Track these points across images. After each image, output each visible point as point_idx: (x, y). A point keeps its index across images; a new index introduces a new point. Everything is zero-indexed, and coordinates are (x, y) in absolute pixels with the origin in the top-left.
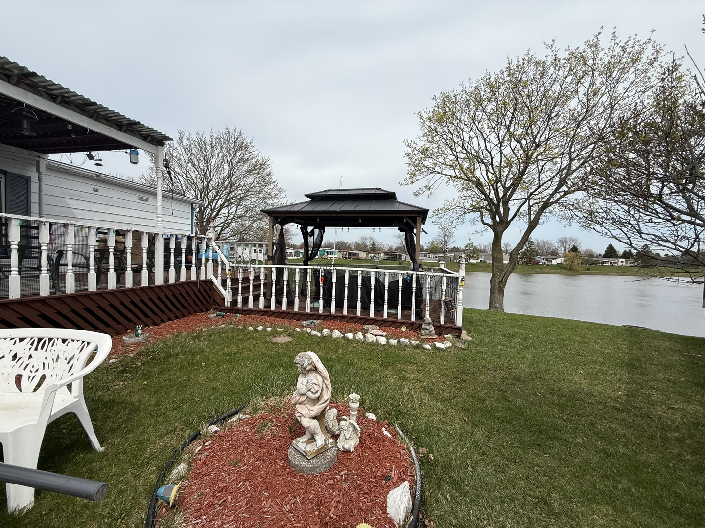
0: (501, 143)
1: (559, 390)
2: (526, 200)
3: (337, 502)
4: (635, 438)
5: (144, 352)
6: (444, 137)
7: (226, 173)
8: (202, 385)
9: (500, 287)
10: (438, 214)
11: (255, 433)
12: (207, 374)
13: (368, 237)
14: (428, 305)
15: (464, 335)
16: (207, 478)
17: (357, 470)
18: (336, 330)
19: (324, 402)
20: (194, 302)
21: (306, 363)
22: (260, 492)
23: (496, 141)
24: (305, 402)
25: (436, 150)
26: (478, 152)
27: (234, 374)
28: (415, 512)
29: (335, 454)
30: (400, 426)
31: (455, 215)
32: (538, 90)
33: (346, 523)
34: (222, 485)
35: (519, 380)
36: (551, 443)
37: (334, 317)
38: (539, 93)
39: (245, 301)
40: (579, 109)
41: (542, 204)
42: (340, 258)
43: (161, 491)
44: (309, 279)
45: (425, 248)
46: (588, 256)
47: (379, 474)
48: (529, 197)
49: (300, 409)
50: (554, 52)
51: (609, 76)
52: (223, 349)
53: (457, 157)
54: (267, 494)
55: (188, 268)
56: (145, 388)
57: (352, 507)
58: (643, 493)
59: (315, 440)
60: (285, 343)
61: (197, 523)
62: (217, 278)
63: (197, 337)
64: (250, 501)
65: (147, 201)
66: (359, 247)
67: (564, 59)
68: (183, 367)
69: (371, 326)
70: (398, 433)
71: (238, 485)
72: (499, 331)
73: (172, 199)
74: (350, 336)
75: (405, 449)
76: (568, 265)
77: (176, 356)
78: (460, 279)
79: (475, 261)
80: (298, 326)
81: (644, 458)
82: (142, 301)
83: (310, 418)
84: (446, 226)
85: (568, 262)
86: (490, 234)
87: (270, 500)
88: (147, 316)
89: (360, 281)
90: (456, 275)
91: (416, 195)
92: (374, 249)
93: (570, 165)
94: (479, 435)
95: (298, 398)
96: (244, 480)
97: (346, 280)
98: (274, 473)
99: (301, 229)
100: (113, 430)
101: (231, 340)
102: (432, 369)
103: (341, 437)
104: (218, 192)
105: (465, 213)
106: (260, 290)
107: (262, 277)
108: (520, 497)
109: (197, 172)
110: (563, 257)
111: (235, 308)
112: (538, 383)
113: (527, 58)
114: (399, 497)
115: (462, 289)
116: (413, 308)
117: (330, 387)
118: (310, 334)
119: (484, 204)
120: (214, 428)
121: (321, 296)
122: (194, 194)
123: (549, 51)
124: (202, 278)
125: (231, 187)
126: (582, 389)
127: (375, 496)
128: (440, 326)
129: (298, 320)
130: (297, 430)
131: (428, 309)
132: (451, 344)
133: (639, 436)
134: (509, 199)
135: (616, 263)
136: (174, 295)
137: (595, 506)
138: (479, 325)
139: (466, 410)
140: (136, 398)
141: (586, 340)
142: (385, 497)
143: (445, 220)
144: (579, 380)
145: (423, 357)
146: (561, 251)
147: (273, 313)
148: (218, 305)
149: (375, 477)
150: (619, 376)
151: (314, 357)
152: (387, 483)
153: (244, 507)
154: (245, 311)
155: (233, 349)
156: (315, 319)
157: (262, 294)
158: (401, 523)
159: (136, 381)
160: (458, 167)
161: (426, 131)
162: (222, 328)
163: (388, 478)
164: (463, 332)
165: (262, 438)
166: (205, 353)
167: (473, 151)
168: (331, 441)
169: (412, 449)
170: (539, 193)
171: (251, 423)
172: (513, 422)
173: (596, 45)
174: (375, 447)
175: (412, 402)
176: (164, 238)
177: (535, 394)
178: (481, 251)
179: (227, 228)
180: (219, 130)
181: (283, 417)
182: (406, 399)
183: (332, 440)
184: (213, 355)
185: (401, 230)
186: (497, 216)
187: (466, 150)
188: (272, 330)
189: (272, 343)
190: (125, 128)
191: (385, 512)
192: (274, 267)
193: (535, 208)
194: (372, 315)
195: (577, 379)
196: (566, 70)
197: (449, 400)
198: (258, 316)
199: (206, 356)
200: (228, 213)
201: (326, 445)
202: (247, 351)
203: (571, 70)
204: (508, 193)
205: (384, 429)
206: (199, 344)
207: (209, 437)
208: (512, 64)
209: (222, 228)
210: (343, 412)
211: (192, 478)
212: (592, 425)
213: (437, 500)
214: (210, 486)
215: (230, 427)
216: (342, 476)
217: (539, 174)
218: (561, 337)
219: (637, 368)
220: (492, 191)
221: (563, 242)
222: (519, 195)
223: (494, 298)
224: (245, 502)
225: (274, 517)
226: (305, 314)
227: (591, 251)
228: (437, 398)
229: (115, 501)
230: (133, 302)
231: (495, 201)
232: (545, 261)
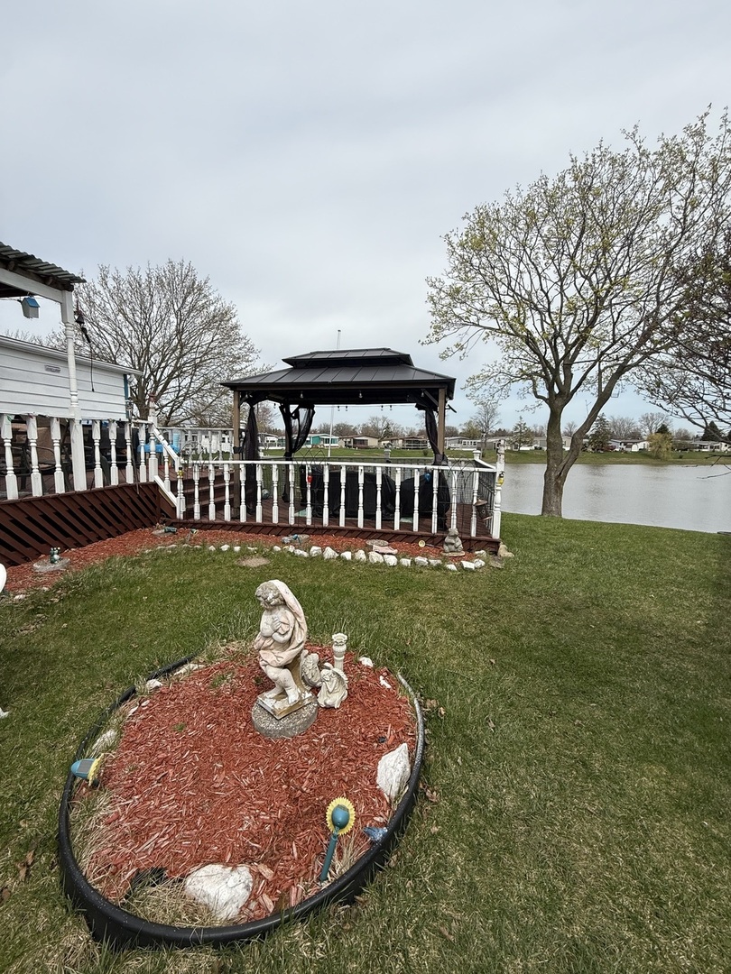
0: (562, 280)
1: (620, 620)
2: (596, 361)
3: (313, 772)
4: (709, 680)
5: (63, 584)
6: (482, 271)
7: (174, 328)
8: (142, 627)
9: (557, 483)
10: (473, 385)
11: (209, 688)
12: (150, 611)
13: (381, 417)
14: (454, 511)
15: (503, 550)
16: (142, 748)
17: (341, 731)
18: (328, 548)
19: (297, 647)
20: (133, 514)
21: (270, 596)
22: (212, 763)
23: (555, 278)
24: (272, 647)
25: (471, 291)
26: (529, 294)
27: (186, 611)
28: (413, 782)
29: (314, 711)
30: (404, 673)
31: (496, 385)
32: (616, 200)
33: (321, 798)
34: (162, 755)
35: (569, 609)
36: (599, 689)
37: (327, 531)
38: (617, 205)
39: (204, 510)
40: (672, 229)
41: (617, 367)
42: (341, 448)
43: (76, 767)
44: (291, 478)
45: (460, 431)
46: (682, 439)
47: (370, 735)
48: (599, 357)
49: (265, 656)
50: (638, 142)
51: (717, 180)
52: (173, 577)
53: (500, 301)
54: (220, 766)
55: (122, 467)
56: (63, 634)
57: (331, 778)
58: (708, 747)
59: (287, 696)
60: (258, 567)
61: (128, 805)
62: (163, 479)
63: (138, 562)
64: (198, 774)
65: (59, 371)
66: (367, 431)
67: (655, 153)
68: (116, 603)
69: (376, 541)
70: (401, 683)
71: (183, 755)
72: (552, 544)
73: (92, 367)
74: (348, 555)
75: (406, 703)
76: (653, 451)
77: (108, 588)
78: (498, 475)
79: (528, 449)
80: (277, 544)
81: (717, 704)
82: (57, 514)
83: (278, 667)
84: (485, 401)
85: (653, 448)
86: (545, 410)
87: (224, 772)
88: (67, 535)
89: (361, 480)
90: (492, 469)
91: (443, 358)
92: (389, 434)
93: (657, 311)
94: (509, 681)
95: (261, 641)
96: (192, 749)
97: (343, 480)
98: (231, 738)
99: (281, 408)
100: (19, 689)
101: (184, 565)
102: (455, 597)
103: (323, 690)
104: (164, 356)
105: (511, 381)
106: (224, 495)
107: (227, 478)
108: (553, 758)
109: (131, 328)
110: (648, 440)
111: (191, 520)
112: (594, 612)
113: (598, 153)
114: (392, 764)
115: (499, 488)
116: (435, 516)
117: (305, 626)
118: (293, 554)
119: (538, 368)
120: (155, 683)
121: (309, 502)
122: (129, 360)
123: (630, 142)
124: (143, 480)
125: (182, 349)
126: (651, 618)
127: (362, 763)
128: (471, 540)
129: (278, 535)
130: (265, 684)
131: (454, 516)
132: (483, 563)
133: (715, 677)
134: (572, 362)
135: (718, 447)
136: (103, 505)
137: (645, 766)
138: (525, 537)
139: (493, 649)
140: (52, 645)
141: (664, 554)
142: (376, 764)
143: (482, 393)
144: (649, 607)
145: (445, 582)
146: (645, 432)
147: (243, 527)
148: (168, 517)
149: (364, 740)
150: (700, 600)
151: (281, 587)
152: (381, 745)
153: (189, 783)
154: (205, 524)
155: (187, 576)
156: (301, 534)
157: (227, 500)
158: (393, 795)
159: (52, 624)
160: (502, 315)
161: (457, 262)
162: (172, 549)
163: (381, 740)
164: (502, 546)
165: (218, 694)
166: (148, 583)
167: (523, 292)
168: (308, 695)
169: (416, 702)
170: (614, 352)
171: (205, 675)
172: (555, 664)
173: (699, 133)
174: (367, 702)
175: (423, 641)
176: (84, 426)
177: (587, 627)
178: (537, 435)
179: (179, 407)
180: (159, 264)
181: (249, 666)
182: (416, 637)
183: (310, 695)
184: (159, 585)
185: (419, 407)
186: (555, 386)
187: (513, 291)
188: (241, 549)
189: (241, 568)
190: (12, 264)
191: (373, 782)
192: (242, 464)
193: (607, 373)
194: (379, 526)
195: (645, 605)
196: (657, 171)
197: (473, 637)
198: (223, 531)
199: (149, 588)
200: (179, 386)
201: (301, 700)
202: (206, 579)
203: (663, 170)
204: (572, 352)
205: (381, 678)
206: (140, 572)
207: (148, 695)
208: (578, 164)
209: (172, 409)
210: (326, 659)
211: (123, 748)
212: (658, 664)
213: (444, 765)
214: (146, 758)
215: (176, 681)
216: (321, 739)
217: (614, 324)
218: (632, 550)
220: (549, 351)
221: (647, 420)
222: (587, 354)
223: (550, 499)
224: (191, 777)
225: (228, 794)
226: (286, 528)
227: (686, 431)
228: (458, 637)
229: (21, 781)
230: (45, 517)
231: (553, 364)
232: (622, 446)
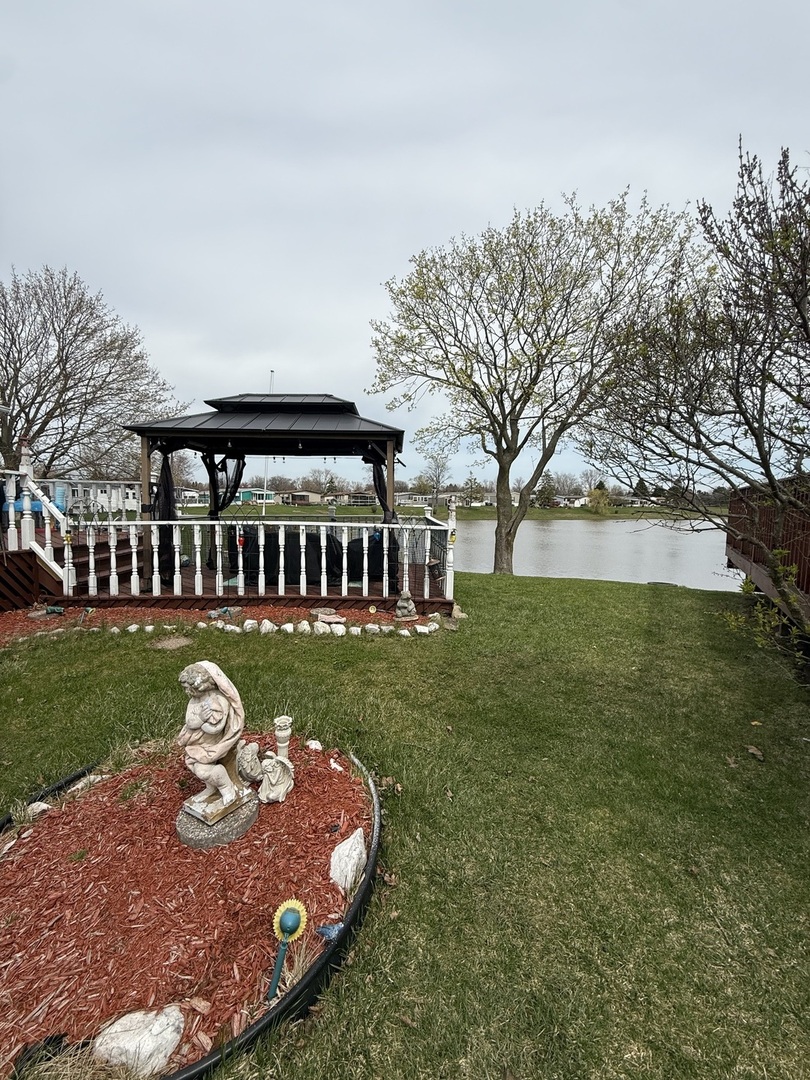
0: (506, 335)
1: (567, 673)
2: (540, 418)
3: (255, 879)
4: (643, 721)
6: (426, 319)
7: (54, 354)
8: (16, 738)
9: (507, 540)
10: (422, 438)
11: (118, 802)
12: (28, 716)
13: (323, 470)
14: (406, 572)
15: (457, 611)
16: (24, 891)
17: (288, 826)
18: (266, 621)
19: (233, 736)
21: (198, 681)
22: (126, 891)
23: (500, 332)
24: (200, 741)
25: (417, 339)
26: (476, 346)
27: (81, 711)
28: (369, 869)
29: (254, 810)
30: (357, 753)
31: (445, 439)
32: (552, 262)
33: (266, 906)
34: (54, 895)
35: (521, 667)
36: (550, 743)
37: (264, 601)
38: (555, 267)
39: (103, 583)
40: (602, 295)
41: (559, 424)
42: (278, 504)
44: (218, 541)
45: (410, 486)
46: (617, 495)
47: (321, 825)
48: (543, 415)
49: (193, 752)
50: (575, 209)
51: (638, 255)
52: (60, 670)
53: (446, 352)
54: (136, 893)
57: (278, 881)
58: (643, 784)
59: (221, 796)
60: (178, 649)
62: (43, 546)
63: (8, 655)
64: (108, 909)
66: (309, 486)
69: (322, 610)
70: (354, 763)
71: (84, 889)
72: (504, 602)
74: (289, 627)
75: (360, 784)
76: (593, 506)
78: (449, 533)
79: (479, 505)
80: (202, 619)
81: (648, 743)
83: (209, 763)
84: (434, 455)
85: (593, 503)
86: (494, 465)
87: (142, 900)
89: (303, 541)
90: (444, 526)
91: (390, 409)
92: (333, 489)
93: (591, 373)
94: (466, 746)
95: (188, 735)
96: (97, 880)
97: (282, 541)
98: (150, 857)
99: (203, 458)
101: (76, 653)
102: (409, 664)
103: (265, 784)
104: (40, 388)
105: (460, 435)
106: (131, 564)
107: (134, 542)
108: (509, 818)
110: (588, 496)
111: (84, 597)
112: (544, 667)
113: (540, 213)
114: (346, 853)
115: (451, 546)
116: (386, 578)
117: (241, 712)
118: (222, 631)
119: (487, 422)
120: (40, 806)
121: (241, 568)
123: (568, 206)
124: (13, 547)
125: (66, 381)
126: (594, 668)
127: (312, 859)
128: (424, 602)
129: (202, 609)
130: (192, 785)
131: (406, 578)
132: (437, 626)
133: (647, 718)
134: (518, 417)
137: (591, 812)
138: (478, 596)
139: (450, 716)
141: (604, 606)
142: (329, 857)
143: (432, 447)
144: (591, 658)
145: (398, 649)
146: (585, 488)
147: (157, 602)
148: (50, 593)
149: (315, 832)
150: (635, 647)
151: (212, 669)
152: (334, 835)
153: (95, 922)
154: (104, 601)
155: (82, 667)
156: (232, 606)
157: (135, 570)
158: (348, 886)
160: (449, 366)
162: (58, 635)
163: (333, 829)
164: (456, 607)
165: (131, 807)
166: (23, 681)
167: (470, 345)
168: (247, 791)
169: (370, 781)
170: (556, 410)
171: (111, 787)
172: (510, 723)
173: (621, 210)
174: (316, 790)
175: (377, 716)
177: (539, 683)
178: (487, 490)
179: (63, 454)
180: (30, 271)
181: (170, 768)
182: (369, 712)
183: (250, 790)
184: (41, 682)
185: (366, 460)
186: (503, 441)
187: (460, 342)
188: (155, 629)
189: (155, 651)
191: (326, 877)
192: (154, 525)
193: (551, 430)
194: (324, 593)
195: (589, 657)
196: (589, 239)
197: (429, 705)
198: (130, 608)
199: (26, 686)
200: (63, 428)
201: (239, 799)
202: (107, 669)
203: (594, 239)
204: (518, 408)
205: (332, 760)
206: (11, 667)
207: (30, 822)
208: (521, 220)
209: (53, 456)
210: (267, 746)
212: (601, 712)
213: (402, 845)
214: (31, 901)
215: (71, 800)
216: (264, 840)
217: (555, 382)
218: (577, 603)
219: (655, 636)
220: (496, 405)
221: (587, 476)
222: (531, 411)
223: (501, 555)
224: (97, 914)
225: (148, 924)
226: (213, 600)
227: (618, 488)
228: (413, 706)
231: (500, 418)
232: (566, 502)
